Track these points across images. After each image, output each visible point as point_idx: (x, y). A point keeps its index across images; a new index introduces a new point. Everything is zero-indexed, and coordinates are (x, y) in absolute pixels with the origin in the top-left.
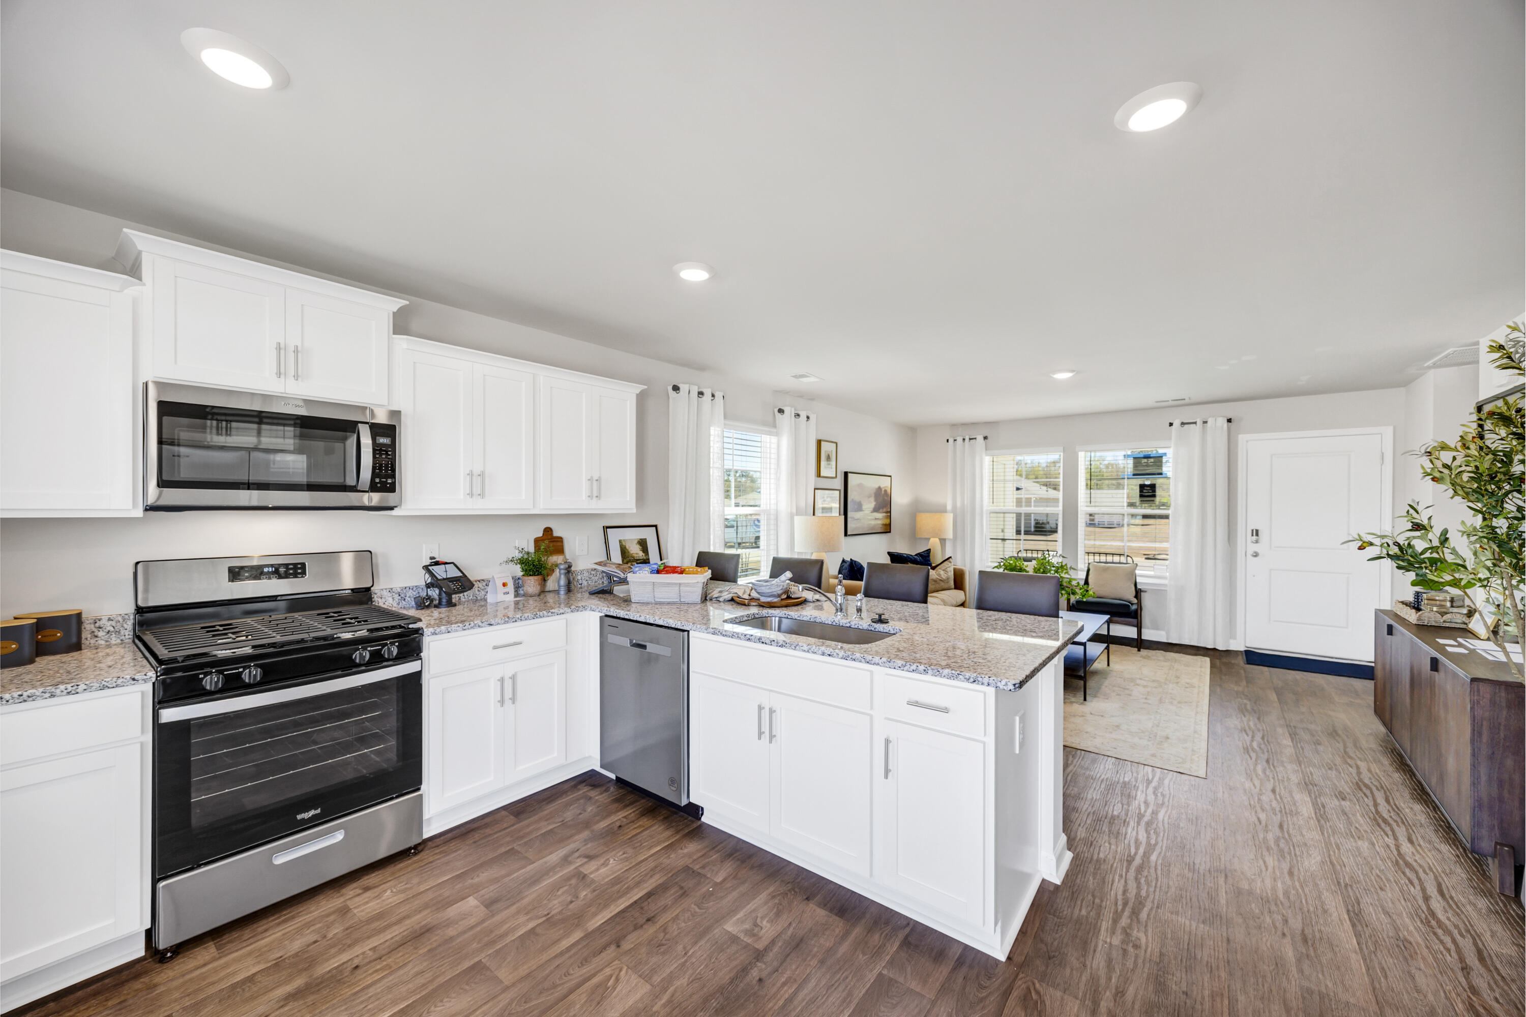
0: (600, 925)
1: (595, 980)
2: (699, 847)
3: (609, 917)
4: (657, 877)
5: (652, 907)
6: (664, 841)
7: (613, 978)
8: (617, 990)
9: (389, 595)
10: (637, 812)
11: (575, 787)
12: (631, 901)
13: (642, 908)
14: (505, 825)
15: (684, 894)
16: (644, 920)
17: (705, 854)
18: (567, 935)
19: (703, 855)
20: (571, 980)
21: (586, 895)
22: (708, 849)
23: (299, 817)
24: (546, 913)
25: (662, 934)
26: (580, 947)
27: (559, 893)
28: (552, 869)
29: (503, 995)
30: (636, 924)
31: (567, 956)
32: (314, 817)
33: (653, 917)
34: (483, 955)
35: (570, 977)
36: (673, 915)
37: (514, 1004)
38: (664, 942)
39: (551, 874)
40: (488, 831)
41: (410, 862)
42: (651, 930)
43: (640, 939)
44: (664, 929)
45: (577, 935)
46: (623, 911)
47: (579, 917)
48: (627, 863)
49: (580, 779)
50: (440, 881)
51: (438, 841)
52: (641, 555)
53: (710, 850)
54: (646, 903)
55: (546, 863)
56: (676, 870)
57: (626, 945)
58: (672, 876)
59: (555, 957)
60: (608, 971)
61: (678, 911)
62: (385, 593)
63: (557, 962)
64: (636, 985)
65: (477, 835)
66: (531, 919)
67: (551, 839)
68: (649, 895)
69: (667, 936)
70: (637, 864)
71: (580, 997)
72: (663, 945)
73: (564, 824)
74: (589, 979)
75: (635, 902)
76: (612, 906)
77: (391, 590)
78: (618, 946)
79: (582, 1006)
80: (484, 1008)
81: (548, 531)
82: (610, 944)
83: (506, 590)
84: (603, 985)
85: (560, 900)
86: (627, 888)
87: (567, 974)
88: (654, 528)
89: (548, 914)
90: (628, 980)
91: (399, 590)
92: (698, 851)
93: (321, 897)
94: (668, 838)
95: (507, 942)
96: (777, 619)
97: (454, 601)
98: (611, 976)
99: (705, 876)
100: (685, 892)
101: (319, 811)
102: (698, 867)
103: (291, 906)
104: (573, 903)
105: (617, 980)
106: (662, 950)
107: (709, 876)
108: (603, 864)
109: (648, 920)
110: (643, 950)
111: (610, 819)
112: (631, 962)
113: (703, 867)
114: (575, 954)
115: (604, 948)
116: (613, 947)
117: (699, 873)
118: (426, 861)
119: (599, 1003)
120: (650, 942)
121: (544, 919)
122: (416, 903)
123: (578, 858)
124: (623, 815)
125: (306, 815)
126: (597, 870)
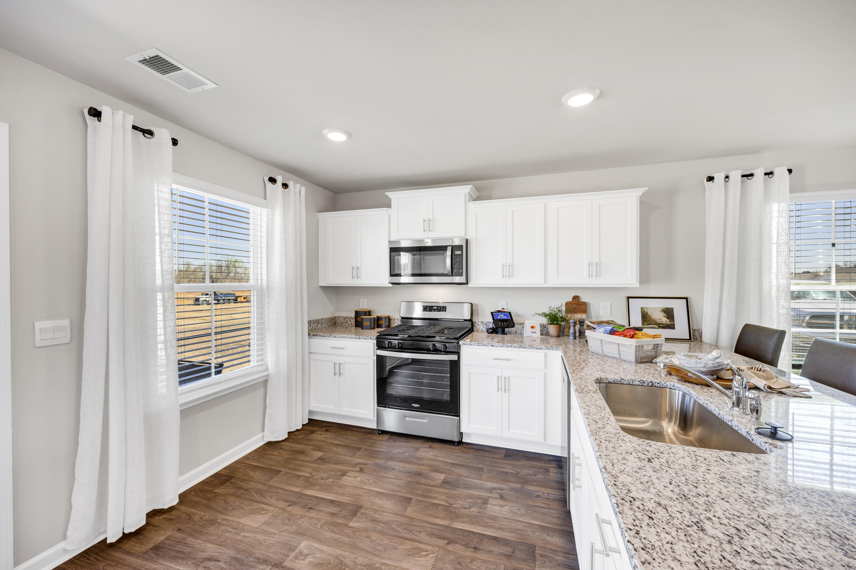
0: (457, 528)
1: (422, 546)
2: (560, 544)
3: (465, 529)
4: (512, 535)
5: (486, 545)
6: (548, 523)
7: (427, 553)
8: (420, 559)
9: (482, 324)
10: (559, 496)
11: (550, 461)
12: (484, 533)
13: (482, 540)
14: (496, 457)
15: (509, 557)
16: (473, 546)
17: (557, 551)
18: (443, 519)
19: (554, 550)
20: (417, 536)
21: (474, 511)
22: (562, 550)
23: (413, 405)
24: (452, 503)
25: (469, 561)
26: (439, 528)
27: (467, 500)
28: (480, 488)
29: (399, 517)
30: (469, 544)
31: (431, 526)
32: (417, 408)
33: (479, 549)
34: (416, 497)
35: (419, 534)
36: (487, 559)
37: (395, 523)
38: (464, 565)
39: (478, 490)
40: (487, 454)
41: (451, 447)
42: (469, 553)
43: (459, 552)
44: (473, 560)
45: (446, 523)
46: (473, 533)
47: (457, 517)
48: (510, 515)
49: (557, 459)
50: (447, 461)
51: (468, 446)
52: (665, 320)
53: (563, 552)
54: (487, 540)
55: (483, 484)
56: (527, 541)
57: (450, 547)
58: (519, 542)
59: (428, 522)
60: (430, 548)
61: (492, 560)
62: (480, 323)
63: (425, 525)
64: (427, 566)
65: (482, 453)
66: (445, 500)
67: (503, 476)
68: (495, 539)
69: (469, 564)
70: (514, 520)
71: (409, 545)
72: (461, 565)
73: (516, 475)
74: (421, 542)
75: (484, 535)
76: (474, 526)
77: (482, 322)
78: (448, 544)
79: (404, 549)
80: (390, 515)
81: (576, 298)
82: (448, 539)
83: (533, 330)
84: (420, 550)
85: (464, 503)
86: (492, 526)
87: (420, 532)
88: (685, 300)
89: (452, 504)
90: (428, 561)
91: (486, 323)
92: (555, 545)
93: (420, 441)
94: (552, 523)
95: (427, 500)
96: (681, 393)
97: (506, 332)
98: (428, 551)
99: (535, 561)
100: (511, 556)
101: (419, 406)
102: (540, 552)
103: (412, 438)
104: (465, 510)
105: (426, 555)
106: (457, 566)
107: (537, 563)
108: (501, 505)
109: (475, 548)
110: (452, 557)
111: (540, 488)
112: (441, 555)
113: (542, 556)
114: (433, 528)
115: (443, 538)
116: (446, 542)
117: (534, 556)
118: (455, 451)
119: (409, 555)
120: (459, 557)
121: (448, 505)
122: (432, 462)
123: (498, 493)
124: (549, 492)
125: (416, 405)
126: (495, 505)
